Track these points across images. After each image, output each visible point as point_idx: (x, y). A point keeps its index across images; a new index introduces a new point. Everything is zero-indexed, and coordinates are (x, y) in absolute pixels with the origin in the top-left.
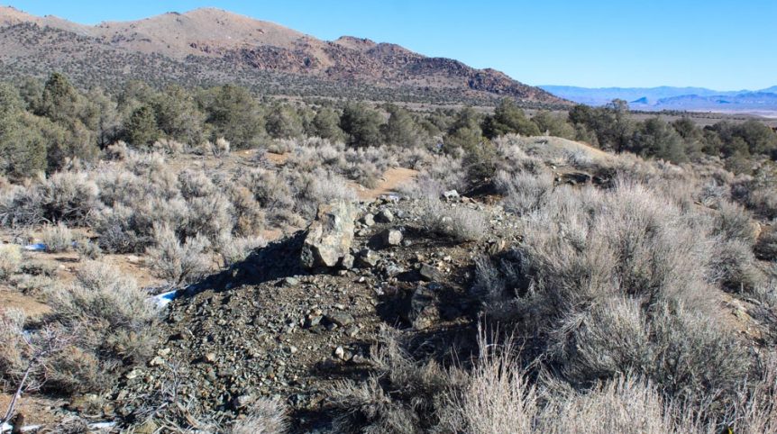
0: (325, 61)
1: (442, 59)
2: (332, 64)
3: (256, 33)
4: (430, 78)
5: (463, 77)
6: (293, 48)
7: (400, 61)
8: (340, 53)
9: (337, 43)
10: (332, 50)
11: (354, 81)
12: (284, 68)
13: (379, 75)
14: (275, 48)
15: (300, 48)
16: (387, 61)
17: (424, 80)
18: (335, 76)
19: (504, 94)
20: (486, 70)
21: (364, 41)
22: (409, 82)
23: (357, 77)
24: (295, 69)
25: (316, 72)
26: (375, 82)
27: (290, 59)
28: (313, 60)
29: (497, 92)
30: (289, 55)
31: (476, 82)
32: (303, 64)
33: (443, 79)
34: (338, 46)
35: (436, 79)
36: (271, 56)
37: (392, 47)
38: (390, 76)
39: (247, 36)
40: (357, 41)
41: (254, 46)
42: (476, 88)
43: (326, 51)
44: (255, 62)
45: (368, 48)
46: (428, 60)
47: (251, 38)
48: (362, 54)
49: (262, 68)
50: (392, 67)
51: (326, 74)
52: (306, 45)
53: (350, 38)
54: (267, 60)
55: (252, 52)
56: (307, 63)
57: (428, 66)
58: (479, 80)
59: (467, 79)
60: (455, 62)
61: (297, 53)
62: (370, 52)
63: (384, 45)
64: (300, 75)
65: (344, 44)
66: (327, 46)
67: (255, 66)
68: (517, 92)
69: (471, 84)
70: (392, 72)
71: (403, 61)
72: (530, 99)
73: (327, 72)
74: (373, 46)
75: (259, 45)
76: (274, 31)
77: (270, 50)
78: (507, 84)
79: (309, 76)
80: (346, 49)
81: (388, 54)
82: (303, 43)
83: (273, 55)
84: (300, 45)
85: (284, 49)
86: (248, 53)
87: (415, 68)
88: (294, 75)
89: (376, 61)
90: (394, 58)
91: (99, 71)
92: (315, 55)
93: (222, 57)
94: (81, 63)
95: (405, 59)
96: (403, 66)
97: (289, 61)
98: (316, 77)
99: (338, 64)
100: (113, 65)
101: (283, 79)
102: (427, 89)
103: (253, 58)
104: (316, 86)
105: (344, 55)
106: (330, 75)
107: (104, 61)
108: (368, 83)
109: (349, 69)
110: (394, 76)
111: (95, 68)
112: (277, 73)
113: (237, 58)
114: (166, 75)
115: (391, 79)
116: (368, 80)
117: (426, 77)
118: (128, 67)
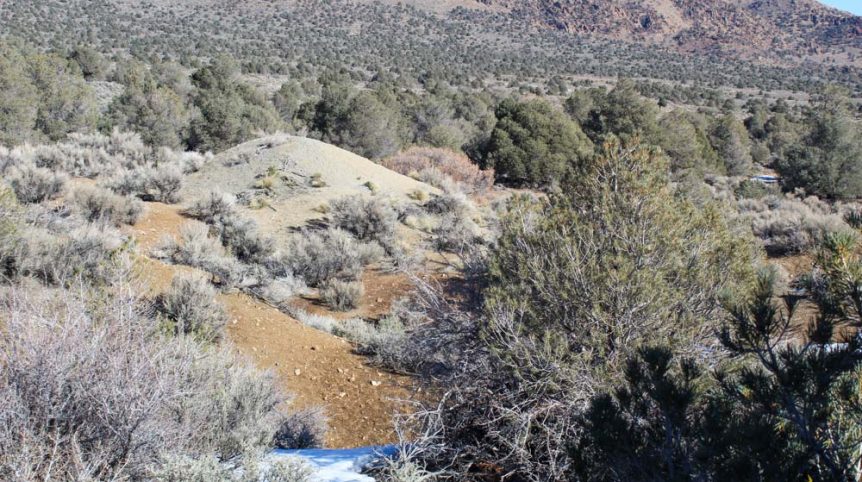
0: (675, 21)
2: (688, 25)
4: (856, 51)
7: (804, 22)
11: (720, 54)
12: (607, 31)
13: (766, 45)
16: (782, 22)
17: (844, 55)
18: (688, 46)
22: (818, 58)
23: (725, 48)
24: (624, 33)
25: (658, 37)
26: (756, 56)
27: (617, 17)
28: (656, 18)
30: (618, 9)
32: (638, 25)
36: (586, 12)
38: (785, 47)
44: (561, 20)
46: (856, 21)
48: (740, 11)
49: (571, 30)
50: (791, 32)
51: (675, 43)
54: (580, 17)
55: (558, 4)
56: (646, 23)
57: (854, 31)
61: (631, 7)
64: (632, 42)
67: (560, 27)
70: (788, 41)
71: (809, 22)
73: (677, 38)
79: (646, 44)
86: (551, 6)
87: (829, 34)
88: (620, 42)
89: (763, 21)
90: (795, 17)
91: (312, 30)
92: (660, 11)
93: (509, 11)
94: (287, 17)
95: (814, 19)
96: (809, 31)
97: (616, 19)
98: (656, 47)
99: (697, 25)
100: (334, 21)
101: (600, 49)
102: (846, 70)
103: (557, 15)
104: (653, 61)
105: (708, 11)
106: (680, 44)
107: (322, 15)
108: (743, 57)
109: (713, 33)
110: (791, 46)
111: (308, 25)
112: (593, 39)
113: (532, 13)
114: (415, 38)
115: (785, 53)
116: (744, 53)
117: (847, 49)
118: (357, 24)
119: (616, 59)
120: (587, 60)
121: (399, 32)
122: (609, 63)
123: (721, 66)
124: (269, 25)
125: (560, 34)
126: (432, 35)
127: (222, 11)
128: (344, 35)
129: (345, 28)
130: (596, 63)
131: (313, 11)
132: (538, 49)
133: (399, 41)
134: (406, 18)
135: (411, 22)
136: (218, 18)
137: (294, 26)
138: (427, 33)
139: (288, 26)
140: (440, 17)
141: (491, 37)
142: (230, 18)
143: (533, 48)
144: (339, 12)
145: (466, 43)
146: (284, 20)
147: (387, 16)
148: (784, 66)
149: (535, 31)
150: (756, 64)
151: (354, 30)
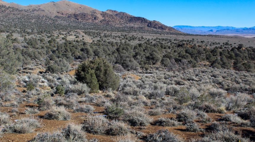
0: (101, 18)
1: (139, 17)
2: (103, 18)
3: (79, 9)
4: (135, 23)
5: (146, 23)
6: (91, 13)
7: (126, 18)
8: (106, 15)
9: (105, 12)
10: (104, 14)
11: (109, 24)
12: (87, 20)
13: (118, 22)
14: (84, 13)
15: (93, 14)
16: (122, 18)
17: (133, 24)
18: (103, 23)
19: (158, 29)
20: (154, 21)
21: (115, 11)
22: (128, 25)
23: (110, 23)
24: (90, 20)
25: (97, 21)
26: (116, 25)
27: (89, 17)
28: (97, 17)
29: (156, 28)
30: (89, 16)
31: (150, 25)
32: (93, 19)
33: (139, 24)
34: (106, 13)
35: (137, 24)
36: (83, 16)
37: (123, 13)
38: (122, 23)
39: (76, 9)
40: (112, 11)
41: (78, 13)
42: (149, 27)
43: (101, 14)
44: (78, 18)
45: (116, 14)
46: (135, 18)
47: (78, 10)
48: (113, 16)
49: (80, 20)
50: (123, 20)
51: (100, 22)
52: (95, 13)
53: (110, 10)
54: (82, 17)
55: (77, 15)
56: (95, 18)
57: (135, 20)
58: (151, 24)
59: (147, 24)
60: (143, 18)
61: (92, 15)
62: (116, 15)
63: (121, 13)
64: (92, 22)
65: (107, 12)
66: (102, 13)
67: (78, 19)
68: (163, 28)
69: (148, 25)
70: (123, 21)
71: (127, 18)
72: (166, 30)
73: (100, 21)
74: (117, 13)
75: (80, 12)
76: (85, 8)
77: (83, 14)
78: (160, 25)
79: (94, 23)
80: (108, 14)
81: (122, 15)
82: (94, 12)
83: (84, 16)
84: (93, 12)
85: (88, 14)
86: (76, 15)
87: (130, 20)
88: (89, 22)
89: (118, 18)
90: (124, 17)
91: (24, 21)
92: (98, 16)
93: (67, 16)
94: (19, 18)
95: (128, 17)
96: (127, 19)
97: (89, 18)
98: (96, 23)
99: (105, 18)
100: (29, 19)
101: (85, 24)
102: (132, 27)
103: (77, 17)
104: (95, 26)
105: (107, 16)
106: (101, 22)
107: (26, 18)
108: (113, 25)
109: (108, 20)
110: (123, 23)
111: (23, 20)
112: (84, 22)
113: (72, 17)
114: (46, 22)
115: (122, 24)
116: (113, 24)
117: (134, 23)
118: (34, 20)
119: (87, 26)
120: (81, 26)
121: (43, 21)
122: (86, 27)
123: (108, 27)
124: (14, 20)
125: (77, 21)
126: (50, 22)
127: (4, 17)
128: (30, 22)
129: (31, 21)
130: (83, 27)
131: (24, 17)
132: (72, 24)
133: (42, 23)
134: (45, 18)
135: (45, 19)
136: (3, 19)
137: (20, 20)
138: (49, 21)
139: (18, 20)
140: (52, 18)
141: (62, 22)
142: (6, 19)
143: (71, 24)
144: (30, 17)
145: (57, 23)
146: (18, 19)
147: (40, 18)
148: (121, 27)
149: (72, 20)
150: (115, 26)
151: (33, 21)
